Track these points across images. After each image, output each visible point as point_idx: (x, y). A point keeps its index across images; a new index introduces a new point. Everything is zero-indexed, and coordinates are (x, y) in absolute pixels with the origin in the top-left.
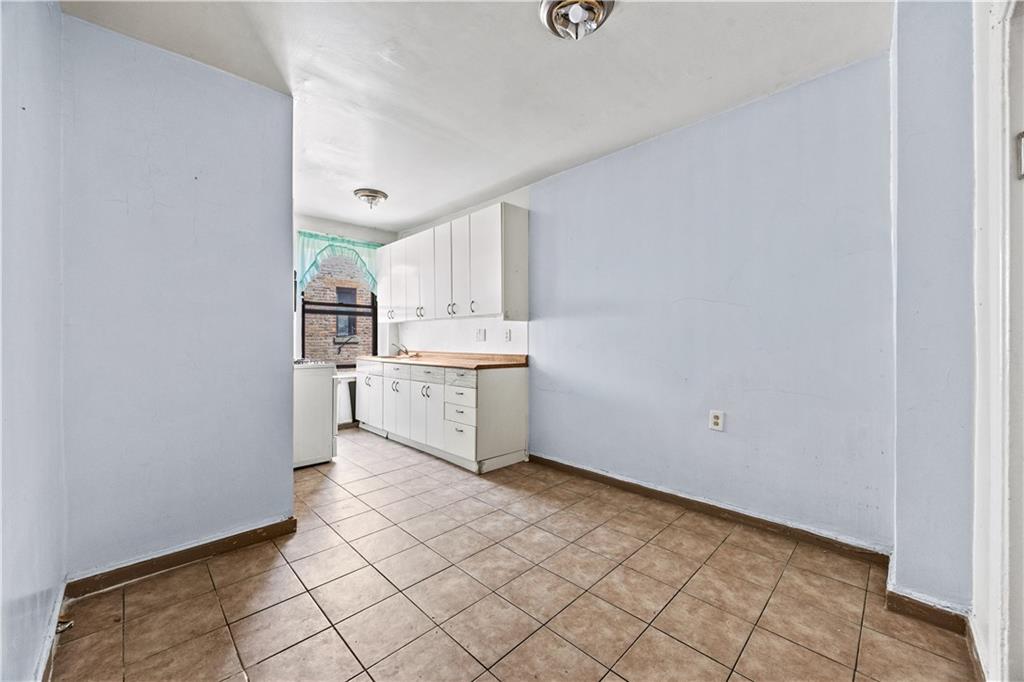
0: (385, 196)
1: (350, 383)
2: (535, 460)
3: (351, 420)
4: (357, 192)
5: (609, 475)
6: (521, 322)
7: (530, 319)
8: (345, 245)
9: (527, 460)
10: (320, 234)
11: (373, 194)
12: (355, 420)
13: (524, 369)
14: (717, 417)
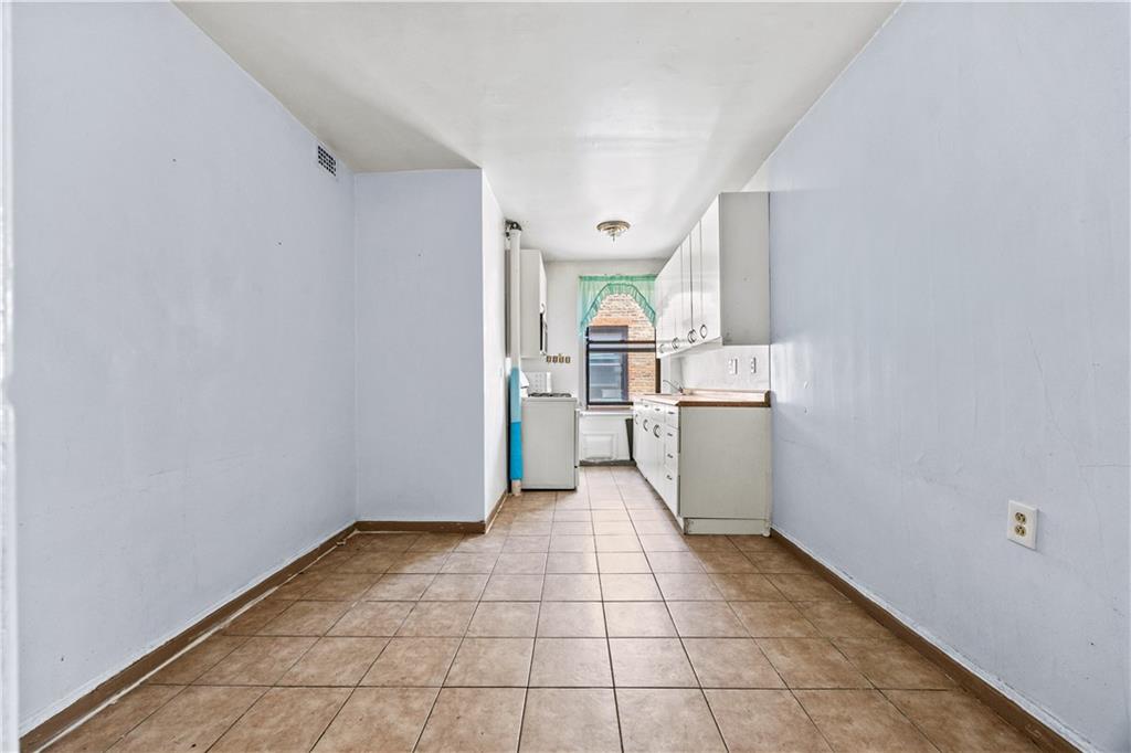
0: (627, 225)
1: (627, 420)
2: (776, 539)
3: (628, 458)
4: (599, 227)
5: (852, 583)
6: (763, 346)
7: (770, 343)
8: (623, 282)
9: (767, 534)
10: (599, 275)
11: (613, 226)
12: (632, 459)
13: (763, 409)
14: (1021, 517)
